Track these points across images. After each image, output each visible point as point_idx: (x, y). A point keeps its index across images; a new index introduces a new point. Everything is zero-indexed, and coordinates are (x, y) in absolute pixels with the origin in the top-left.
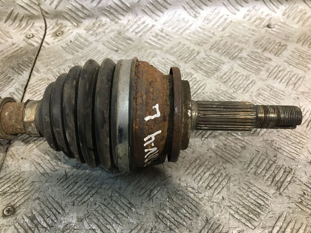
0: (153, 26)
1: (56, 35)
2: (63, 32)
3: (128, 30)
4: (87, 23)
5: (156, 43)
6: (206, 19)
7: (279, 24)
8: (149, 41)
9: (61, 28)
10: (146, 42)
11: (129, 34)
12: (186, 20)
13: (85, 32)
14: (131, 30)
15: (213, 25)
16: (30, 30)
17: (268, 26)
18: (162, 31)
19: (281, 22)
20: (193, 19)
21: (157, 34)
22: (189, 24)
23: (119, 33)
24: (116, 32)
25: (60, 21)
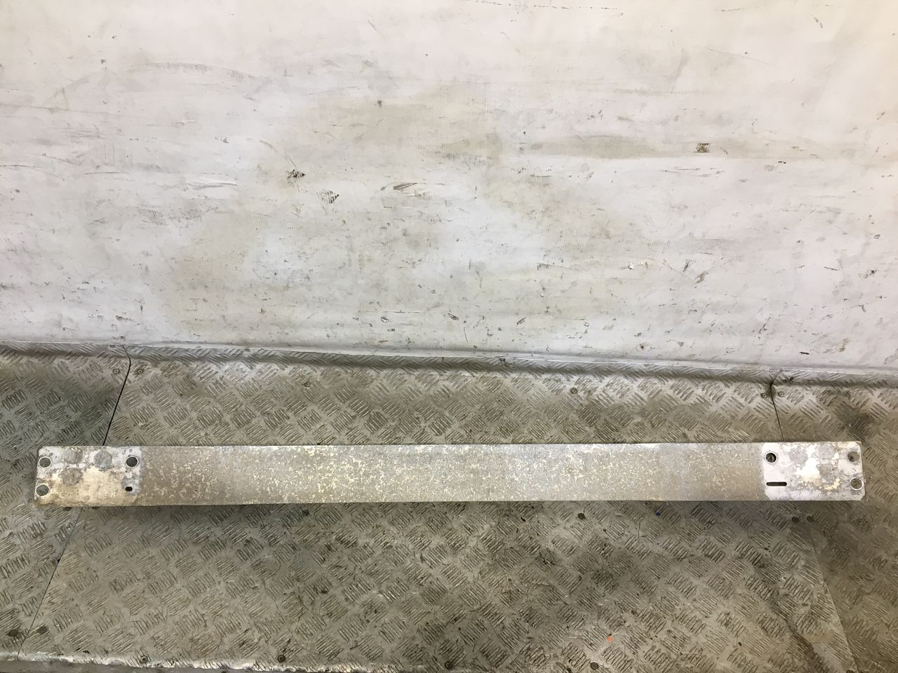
0: (217, 373)
1: (137, 373)
2: (143, 370)
3: (195, 374)
4: (163, 364)
5: (213, 390)
6: (260, 371)
7: (315, 383)
8: (209, 388)
9: (142, 366)
10: (206, 389)
11: (196, 379)
12: (244, 370)
13: (161, 372)
14: (198, 374)
15: (263, 378)
16: (117, 365)
17: (305, 385)
18: (221, 379)
19: (316, 381)
20: (249, 370)
21: (217, 381)
22: (246, 373)
23: (188, 377)
24: (186, 376)
25: (141, 361)
